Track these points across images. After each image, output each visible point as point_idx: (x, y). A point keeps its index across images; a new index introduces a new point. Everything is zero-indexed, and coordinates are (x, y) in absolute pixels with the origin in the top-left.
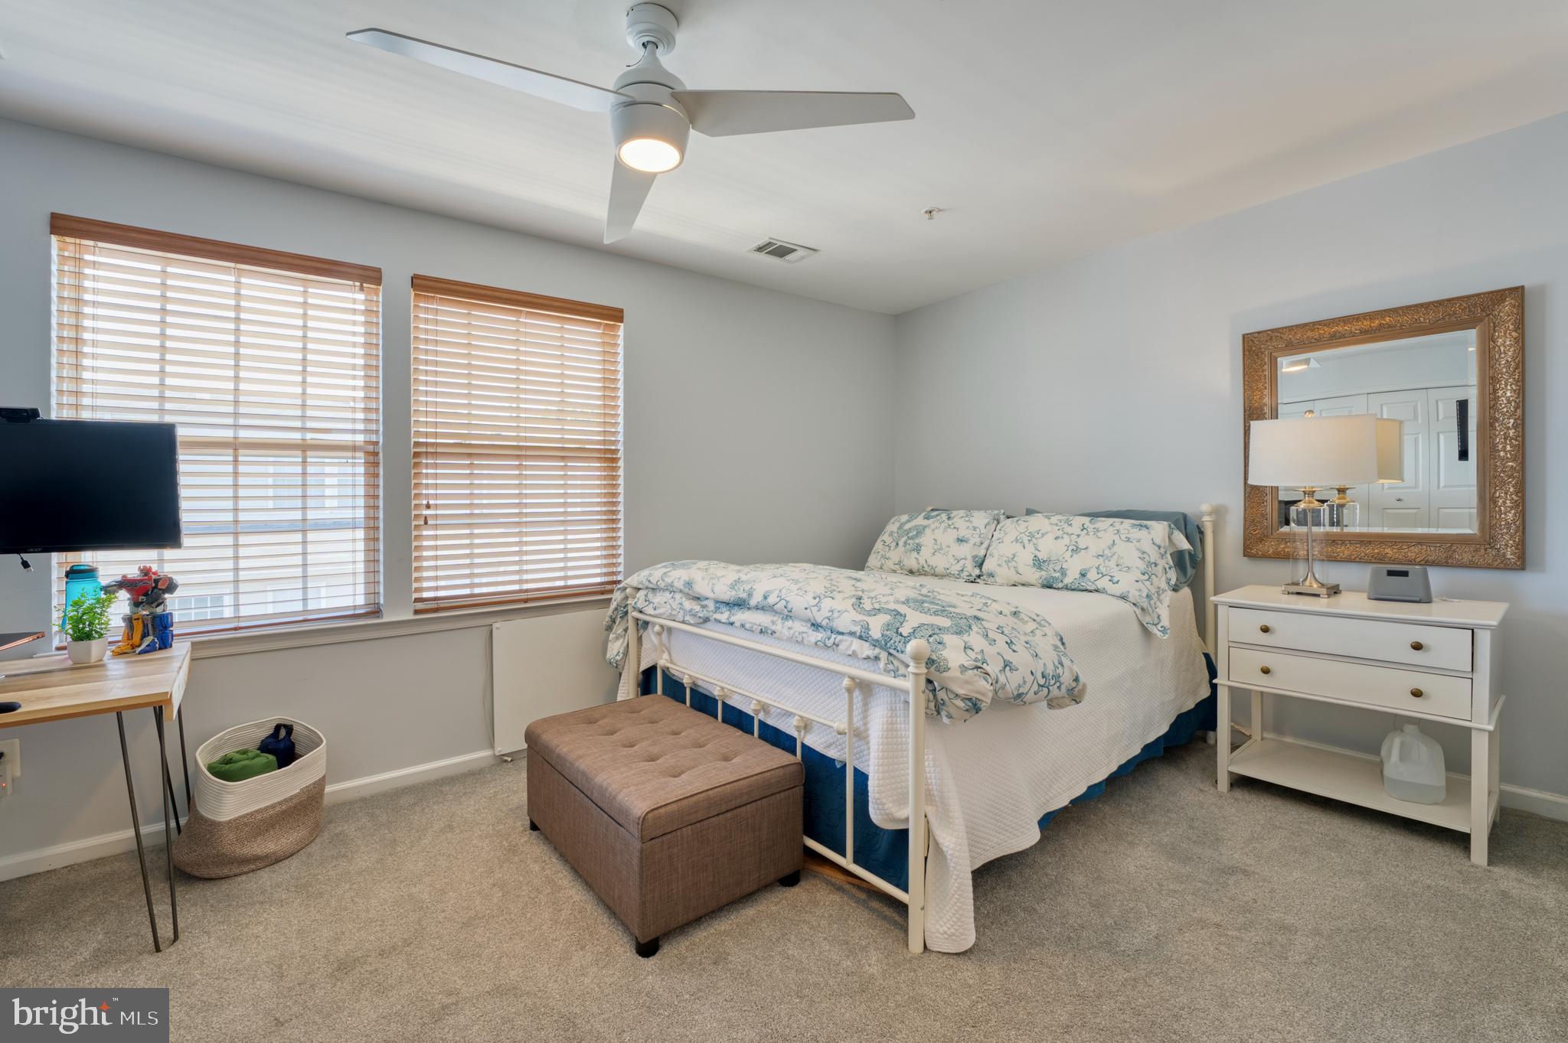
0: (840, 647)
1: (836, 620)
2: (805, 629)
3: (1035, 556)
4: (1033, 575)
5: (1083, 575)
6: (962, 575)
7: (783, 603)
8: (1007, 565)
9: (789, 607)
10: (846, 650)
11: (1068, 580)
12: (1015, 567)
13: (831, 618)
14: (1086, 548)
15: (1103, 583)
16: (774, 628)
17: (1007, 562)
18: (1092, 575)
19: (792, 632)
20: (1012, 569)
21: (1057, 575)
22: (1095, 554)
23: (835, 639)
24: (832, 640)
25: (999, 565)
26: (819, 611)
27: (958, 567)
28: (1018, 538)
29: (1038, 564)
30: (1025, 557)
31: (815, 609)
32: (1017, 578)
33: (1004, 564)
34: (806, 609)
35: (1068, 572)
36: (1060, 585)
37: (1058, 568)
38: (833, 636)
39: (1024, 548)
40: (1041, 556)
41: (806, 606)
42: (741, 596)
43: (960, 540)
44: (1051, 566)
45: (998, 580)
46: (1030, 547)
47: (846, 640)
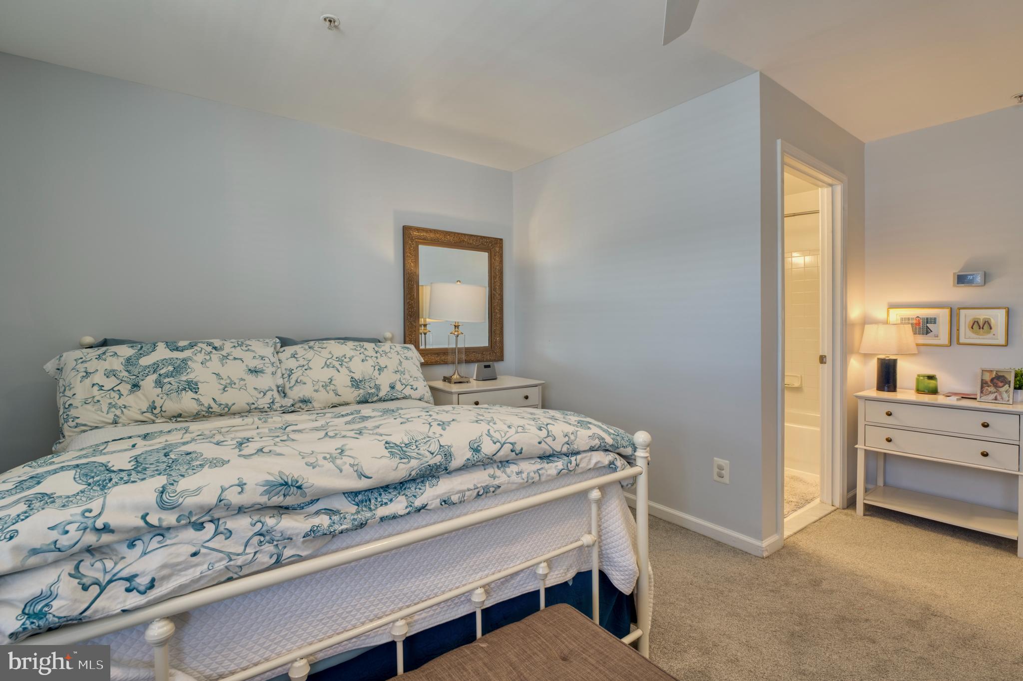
0: (580, 466)
1: (575, 442)
2: (538, 466)
3: (352, 378)
4: (351, 394)
5: (393, 387)
6: (274, 407)
7: (508, 447)
8: (325, 389)
9: (518, 448)
10: (587, 465)
11: (382, 394)
12: (333, 390)
13: (569, 443)
14: (386, 367)
15: (408, 391)
16: (496, 482)
17: (325, 386)
18: (399, 387)
19: (524, 475)
20: (331, 393)
21: (373, 391)
22: (393, 371)
23: (576, 460)
24: (574, 463)
25: (316, 391)
26: (554, 440)
27: (267, 399)
28: (328, 363)
29: (356, 384)
30: (342, 380)
31: (549, 440)
32: (336, 400)
33: (321, 389)
34: (540, 443)
35: (381, 387)
36: (375, 399)
37: (372, 385)
38: (573, 459)
39: (339, 372)
40: (357, 376)
41: (539, 441)
42: (431, 462)
43: (254, 371)
44: (367, 384)
45: (315, 404)
46: (343, 370)
47: (585, 457)
